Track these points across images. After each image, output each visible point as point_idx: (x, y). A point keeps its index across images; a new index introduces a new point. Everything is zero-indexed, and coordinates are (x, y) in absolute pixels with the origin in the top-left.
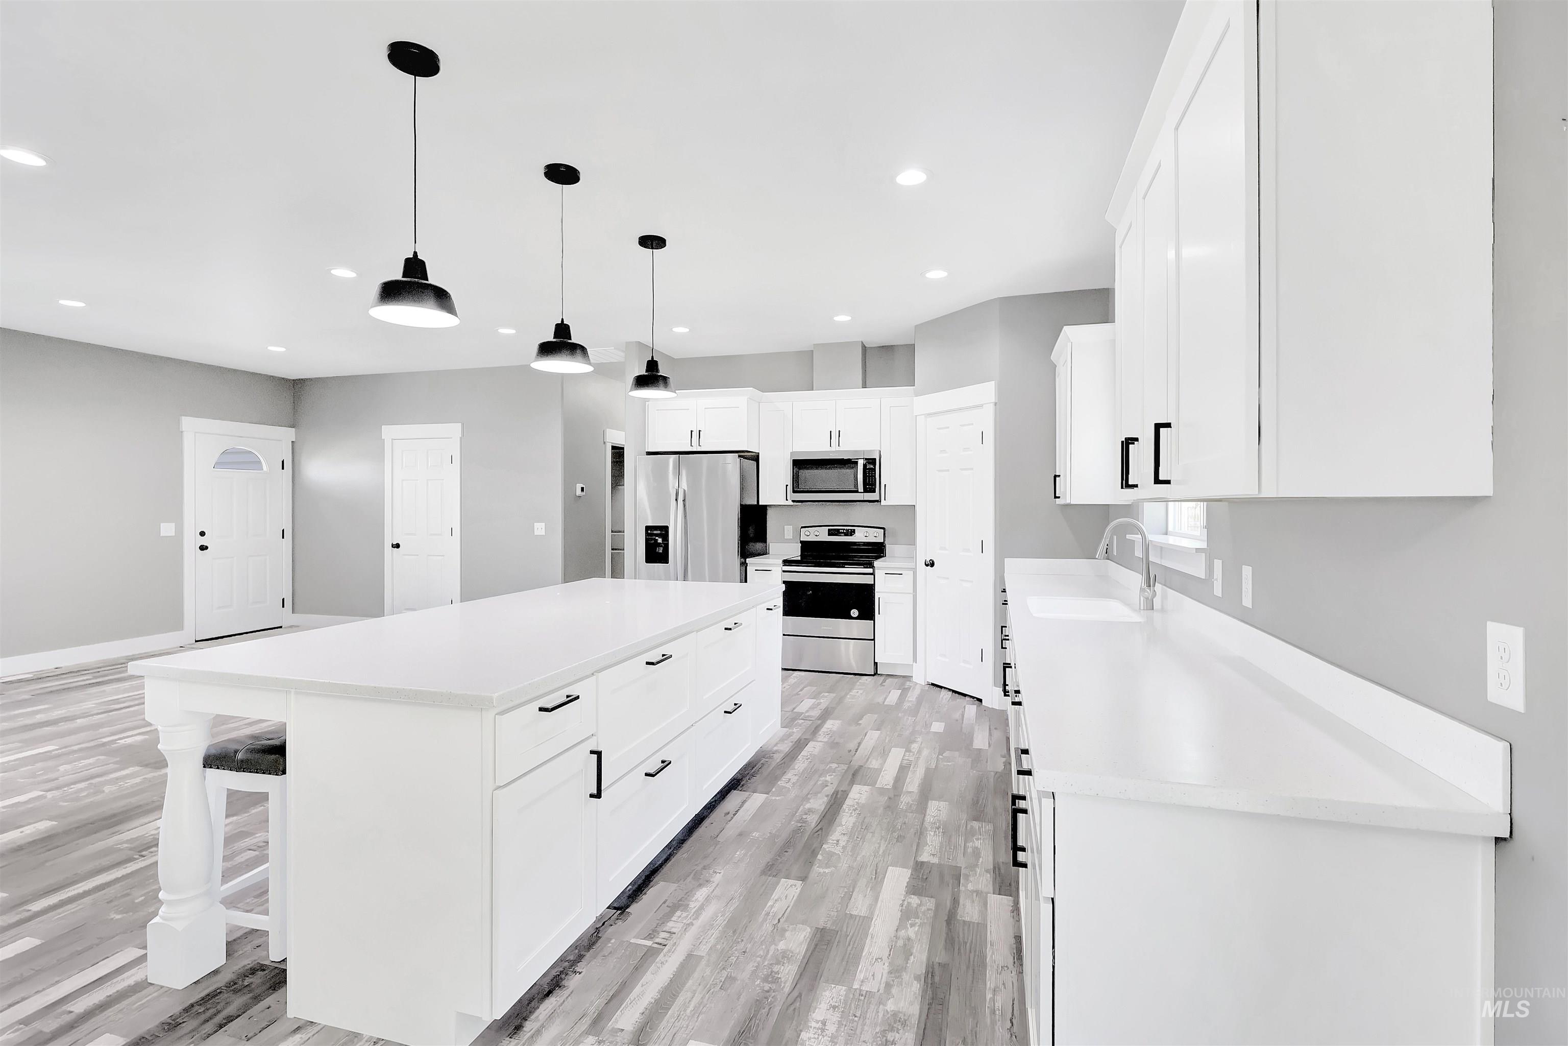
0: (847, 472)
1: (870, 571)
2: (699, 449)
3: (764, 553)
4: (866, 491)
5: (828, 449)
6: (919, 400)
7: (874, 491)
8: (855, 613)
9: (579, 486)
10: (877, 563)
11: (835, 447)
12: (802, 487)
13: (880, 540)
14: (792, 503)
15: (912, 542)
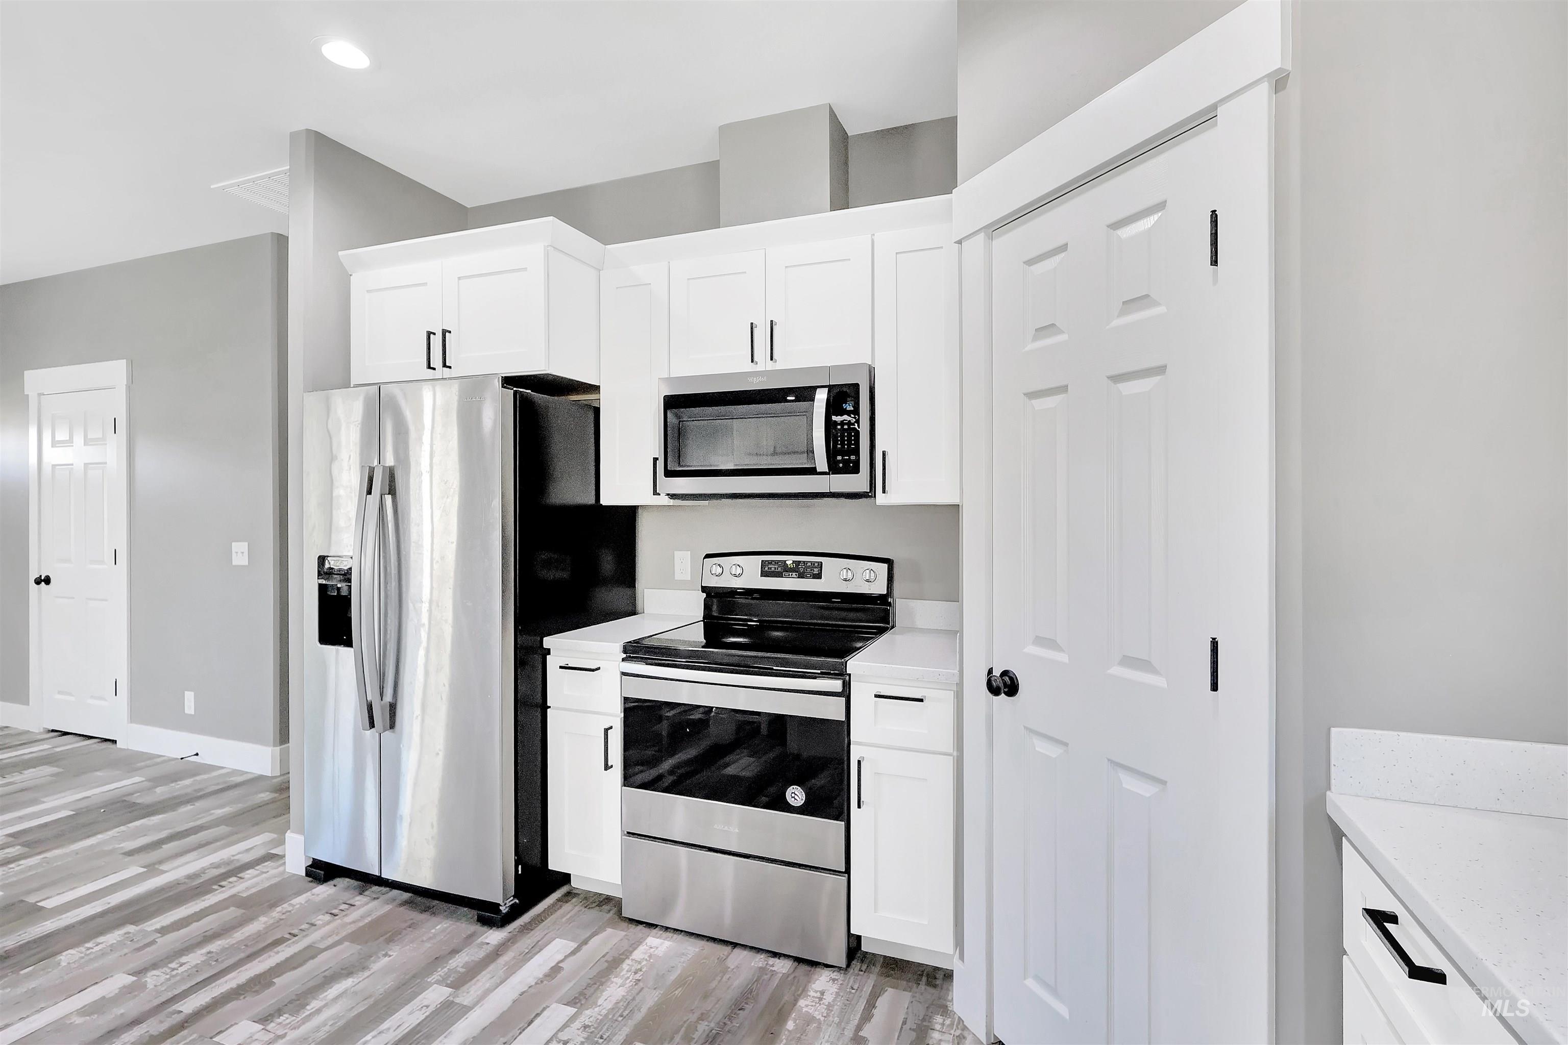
0: (788, 420)
1: (836, 685)
4: (834, 469)
5: (749, 367)
7: (856, 470)
8: (796, 795)
11: (763, 363)
12: (689, 462)
13: (879, 588)
14: (670, 501)
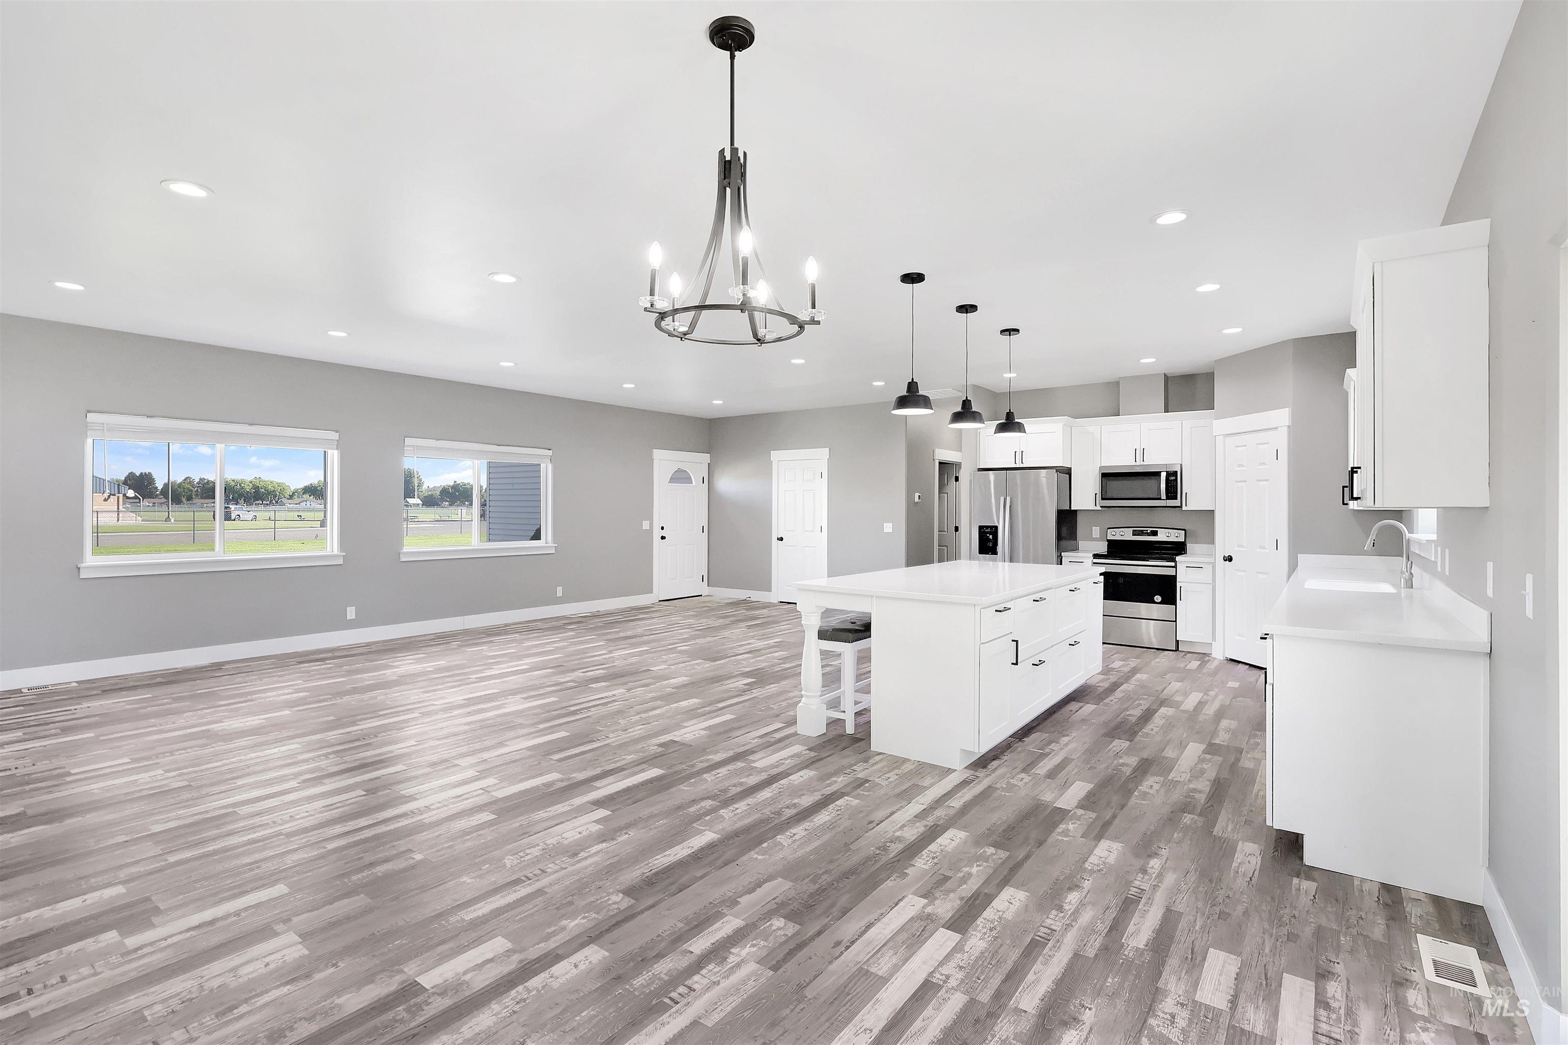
0: (1150, 483)
1: (1173, 564)
2: (1022, 466)
3: (1076, 549)
4: (1168, 498)
5: (1134, 463)
6: (1216, 423)
7: (1176, 499)
8: (1158, 598)
9: (917, 495)
10: (1178, 558)
11: (1140, 462)
12: (1109, 496)
13: (1181, 539)
14: (1100, 509)
15: (1212, 541)
